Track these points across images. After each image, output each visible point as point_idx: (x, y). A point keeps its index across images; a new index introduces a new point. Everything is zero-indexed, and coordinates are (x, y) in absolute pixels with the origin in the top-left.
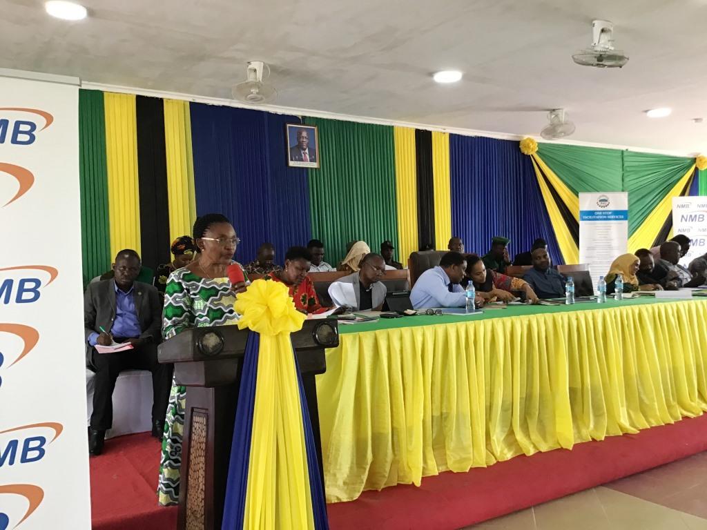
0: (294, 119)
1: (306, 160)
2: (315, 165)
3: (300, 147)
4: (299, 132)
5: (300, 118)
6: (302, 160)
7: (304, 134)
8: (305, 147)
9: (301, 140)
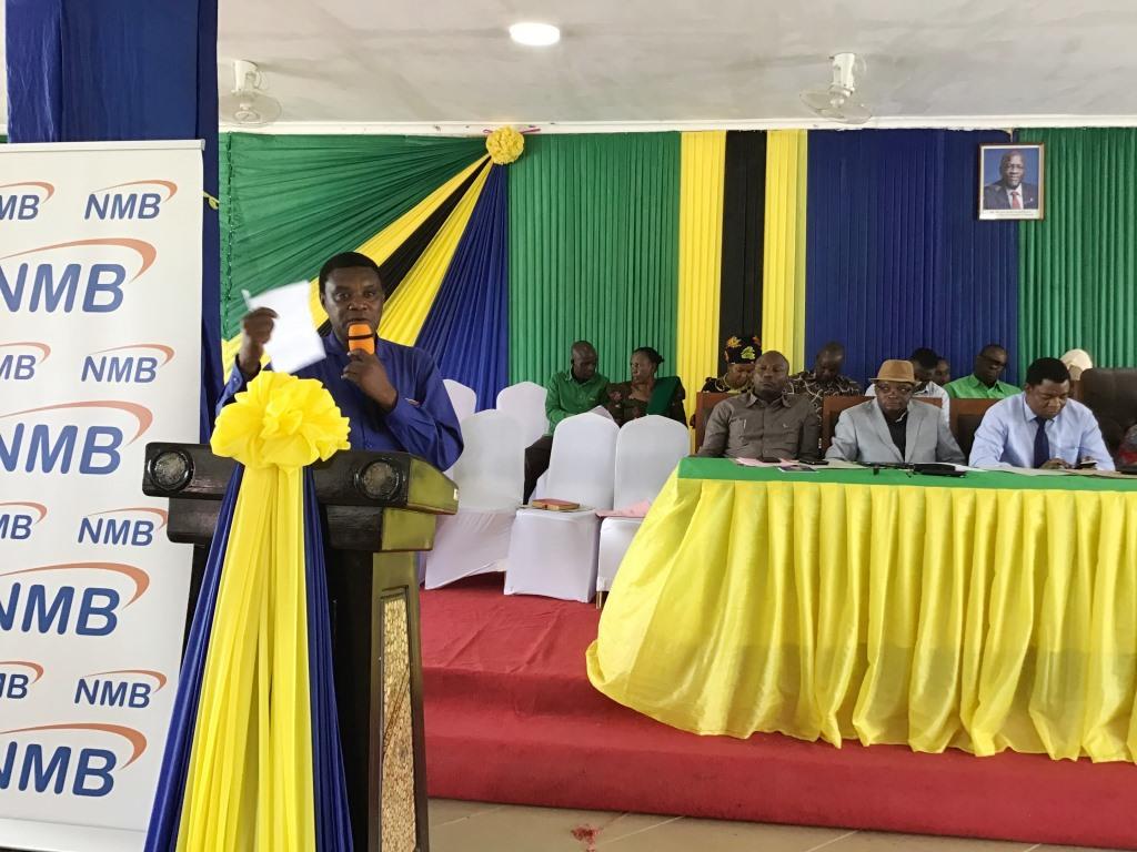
0: (997, 136)
1: (1016, 206)
2: (1035, 214)
3: (1006, 183)
4: (1007, 156)
5: (1010, 132)
6: (1008, 207)
7: (1016, 160)
8: (1015, 183)
9: (1009, 170)
